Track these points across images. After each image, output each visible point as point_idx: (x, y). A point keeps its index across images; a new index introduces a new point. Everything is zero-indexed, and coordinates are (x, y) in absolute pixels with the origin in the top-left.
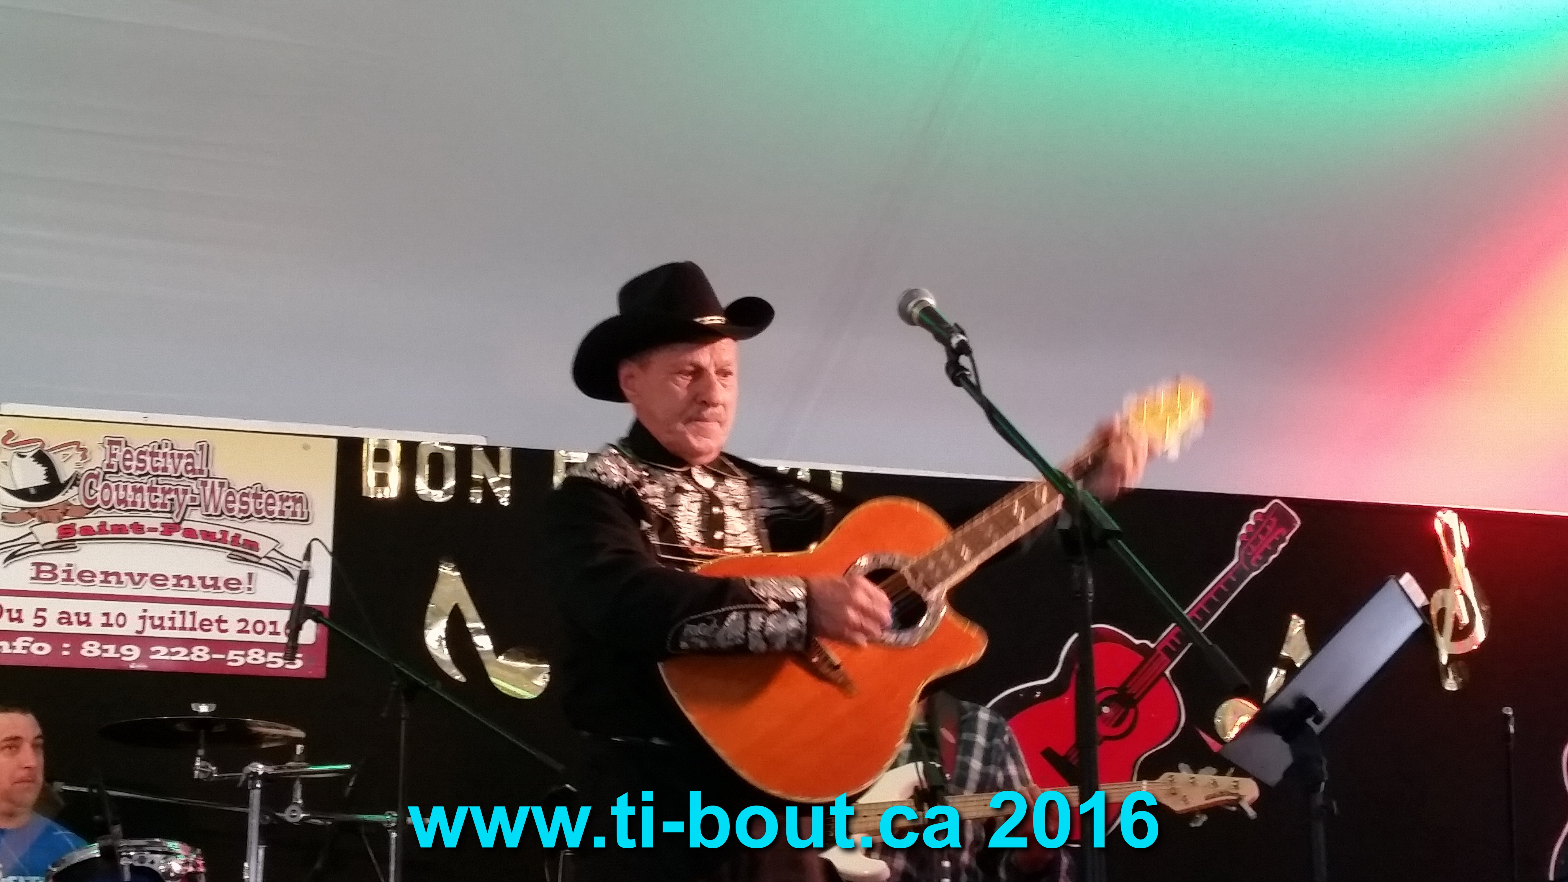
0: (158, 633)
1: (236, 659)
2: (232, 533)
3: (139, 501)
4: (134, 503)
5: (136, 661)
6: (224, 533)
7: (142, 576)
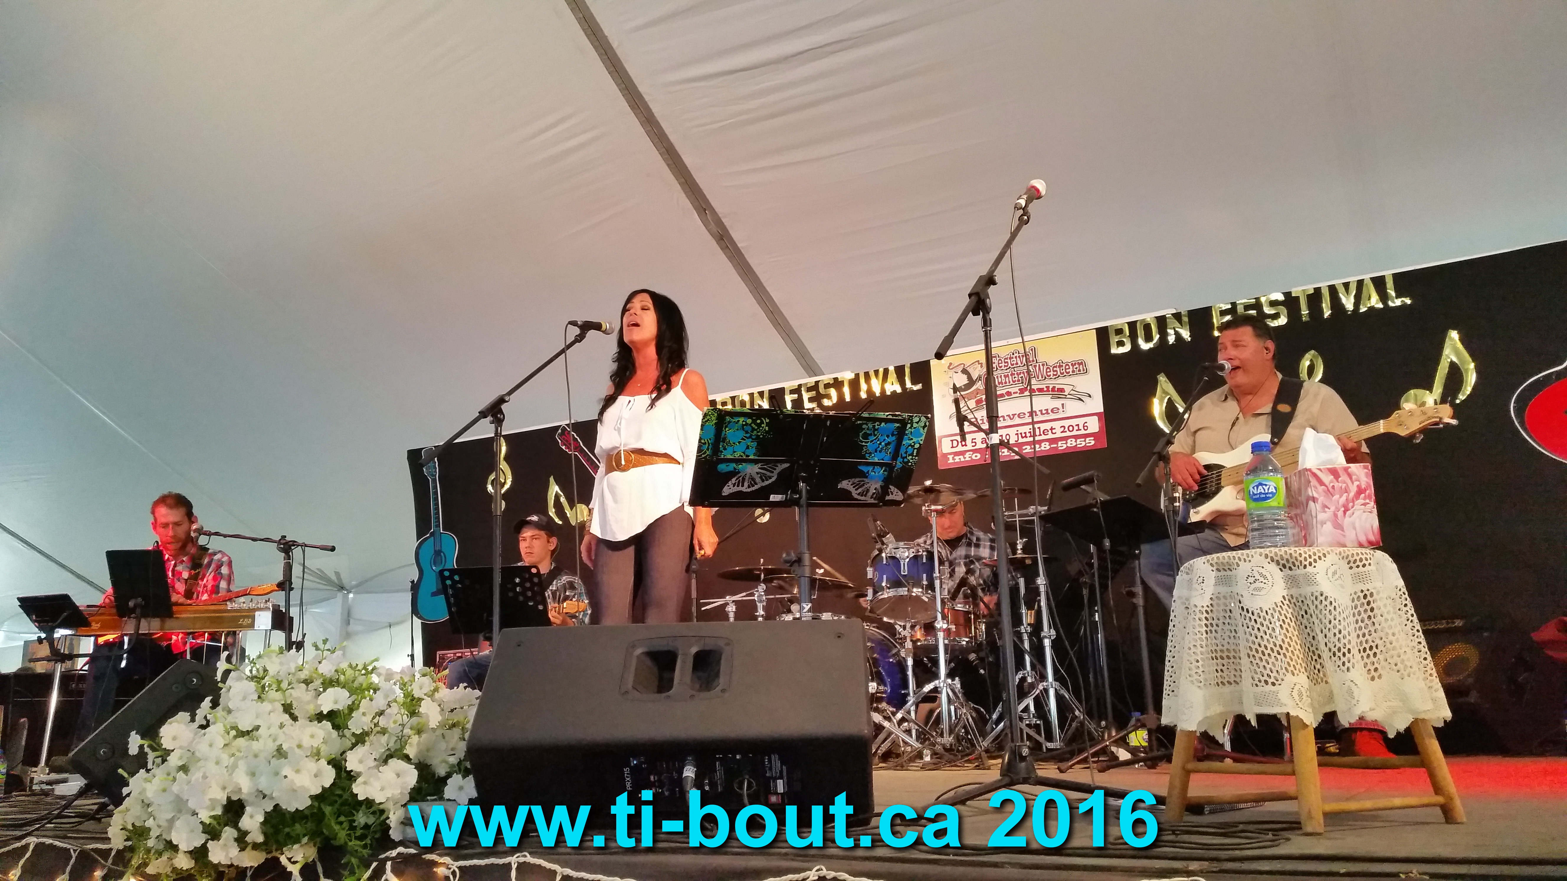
0: (1025, 440)
1: (1062, 446)
2: (1051, 386)
3: (1007, 381)
4: (1006, 383)
6: (1048, 387)
7: (1014, 415)
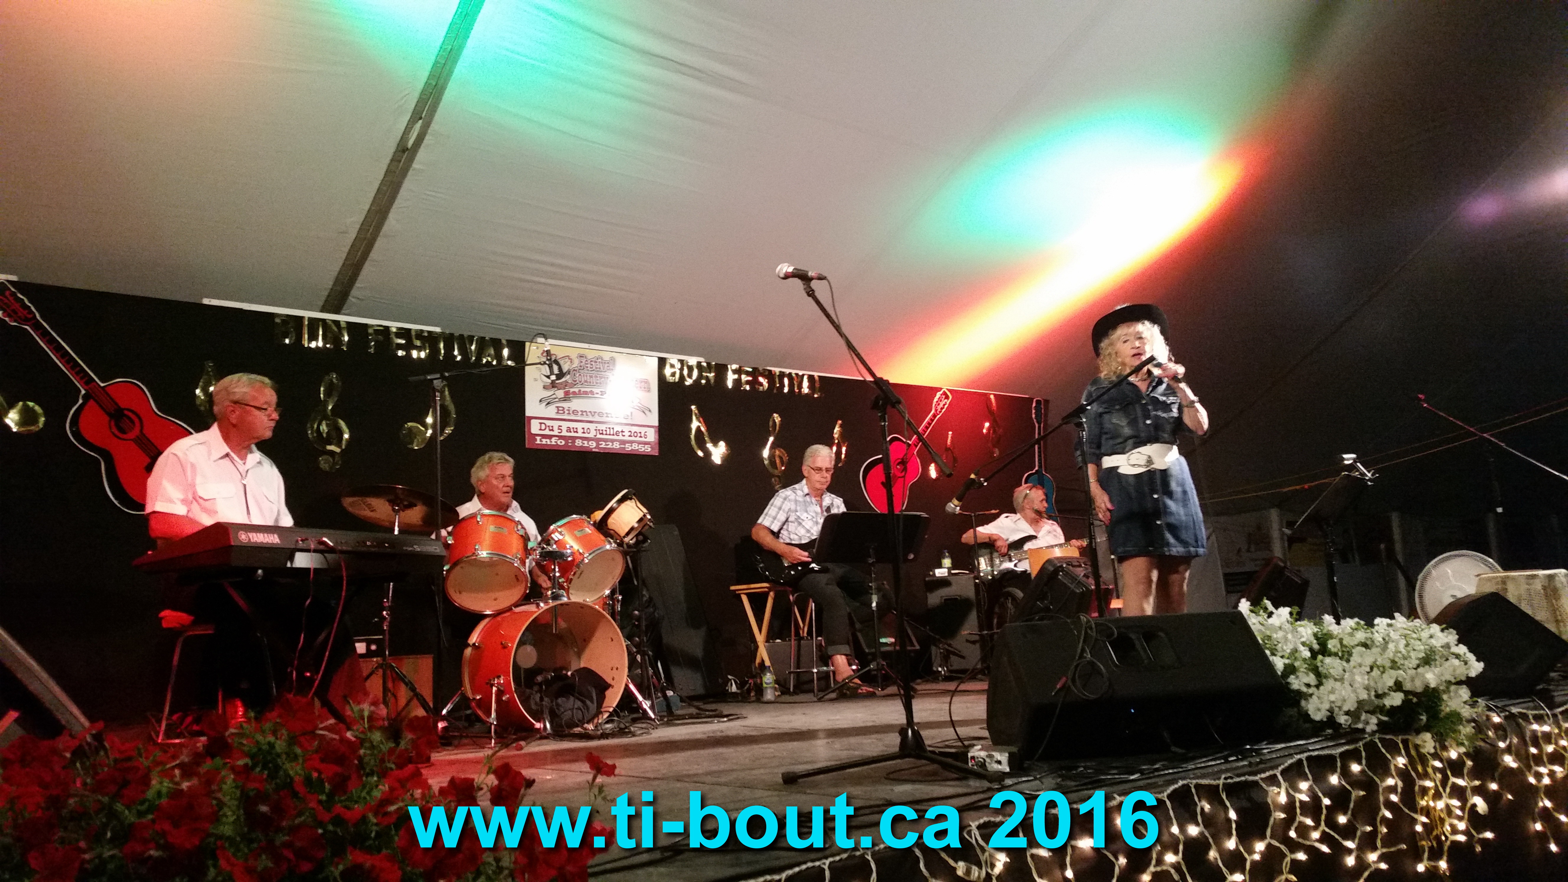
0: (601, 436)
1: (629, 448)
3: (592, 381)
5: (595, 448)
